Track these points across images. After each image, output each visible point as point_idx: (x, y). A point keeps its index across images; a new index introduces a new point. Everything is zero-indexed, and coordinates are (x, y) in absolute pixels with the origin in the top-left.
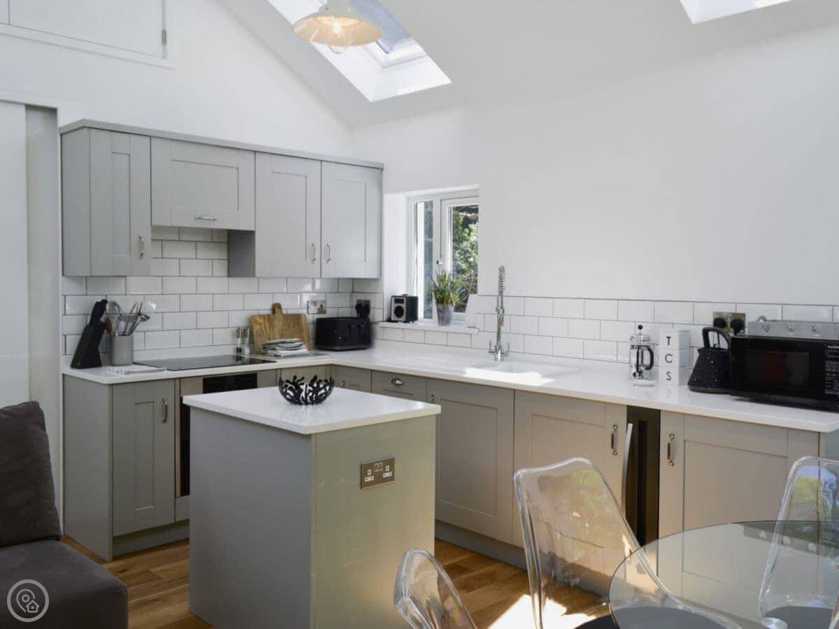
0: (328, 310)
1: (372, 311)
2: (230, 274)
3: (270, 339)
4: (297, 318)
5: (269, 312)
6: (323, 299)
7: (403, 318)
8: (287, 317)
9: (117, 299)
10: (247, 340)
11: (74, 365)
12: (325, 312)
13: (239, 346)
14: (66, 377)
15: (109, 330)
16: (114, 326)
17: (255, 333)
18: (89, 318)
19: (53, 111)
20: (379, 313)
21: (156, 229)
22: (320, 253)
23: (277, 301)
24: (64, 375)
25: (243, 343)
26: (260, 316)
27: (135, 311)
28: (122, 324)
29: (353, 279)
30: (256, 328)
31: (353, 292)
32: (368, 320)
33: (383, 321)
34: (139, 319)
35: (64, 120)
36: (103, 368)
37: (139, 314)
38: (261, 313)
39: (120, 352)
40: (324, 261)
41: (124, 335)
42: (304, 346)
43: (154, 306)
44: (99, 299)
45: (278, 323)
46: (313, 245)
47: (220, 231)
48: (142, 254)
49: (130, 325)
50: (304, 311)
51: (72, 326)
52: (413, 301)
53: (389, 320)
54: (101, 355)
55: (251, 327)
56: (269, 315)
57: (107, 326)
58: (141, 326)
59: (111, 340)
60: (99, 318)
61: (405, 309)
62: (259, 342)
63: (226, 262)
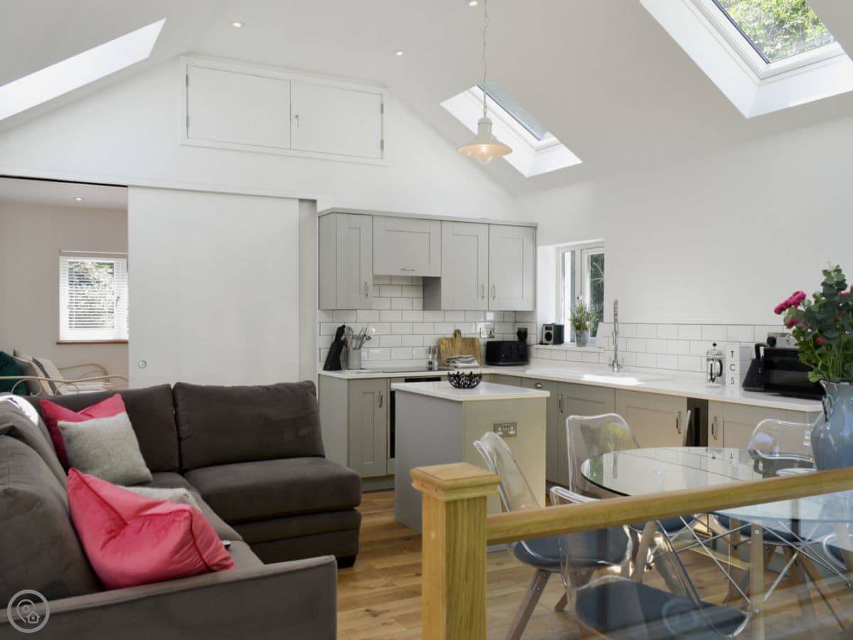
0: (496, 336)
1: (529, 336)
2: (425, 308)
3: (452, 355)
4: (471, 342)
5: (452, 336)
6: (492, 327)
7: (552, 341)
8: (465, 340)
9: (351, 325)
10: (436, 356)
11: (325, 369)
12: (493, 337)
13: (431, 360)
14: (321, 377)
15: (346, 346)
16: (349, 343)
17: (442, 352)
18: (334, 337)
19: (314, 202)
20: (534, 337)
21: (375, 277)
22: (489, 292)
23: (457, 328)
24: (319, 375)
25: (433, 358)
26: (446, 339)
27: (362, 333)
28: (354, 341)
29: (515, 312)
30: (443, 348)
31: (515, 322)
32: (525, 343)
33: (537, 344)
34: (365, 339)
35: (321, 207)
36: (343, 371)
37: (365, 335)
38: (447, 336)
39: (353, 361)
40: (491, 299)
41: (355, 349)
42: (476, 361)
43: (374, 330)
44: (341, 325)
45: (459, 344)
46: (483, 287)
47: (417, 278)
48: (367, 295)
49: (359, 342)
50: (478, 336)
51: (324, 343)
52: (559, 329)
53: (541, 343)
54: (342, 363)
55: (439, 347)
56: (451, 339)
57: (344, 343)
58: (366, 344)
59: (347, 352)
60: (340, 337)
61: (554, 335)
62: (445, 357)
63: (422, 300)
